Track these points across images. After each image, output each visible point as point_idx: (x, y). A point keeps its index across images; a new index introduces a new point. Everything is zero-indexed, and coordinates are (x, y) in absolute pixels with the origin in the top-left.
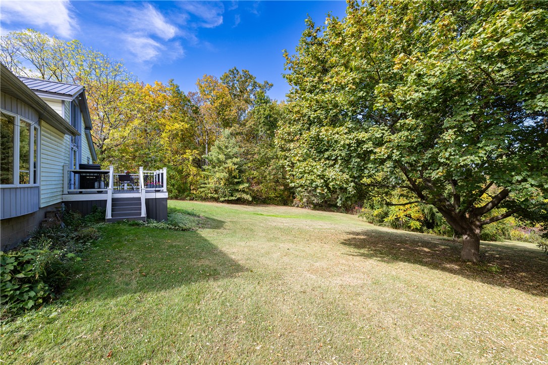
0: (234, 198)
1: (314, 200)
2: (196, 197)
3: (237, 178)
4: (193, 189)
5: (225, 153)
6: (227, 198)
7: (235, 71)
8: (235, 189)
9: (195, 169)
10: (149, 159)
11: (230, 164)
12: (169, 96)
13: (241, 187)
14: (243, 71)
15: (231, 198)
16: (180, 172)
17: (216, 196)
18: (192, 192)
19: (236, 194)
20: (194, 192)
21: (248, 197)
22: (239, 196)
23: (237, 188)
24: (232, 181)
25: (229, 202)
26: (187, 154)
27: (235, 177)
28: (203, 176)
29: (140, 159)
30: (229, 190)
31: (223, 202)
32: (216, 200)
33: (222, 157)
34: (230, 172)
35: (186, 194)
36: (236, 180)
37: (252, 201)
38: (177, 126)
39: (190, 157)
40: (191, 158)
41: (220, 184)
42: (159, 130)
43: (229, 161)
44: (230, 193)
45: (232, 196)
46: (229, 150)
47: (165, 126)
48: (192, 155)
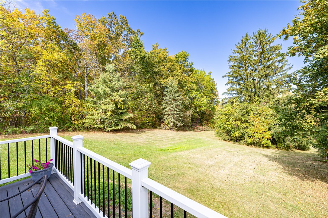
0: (119, 128)
1: (178, 124)
2: (78, 128)
3: (122, 109)
4: (75, 120)
5: (110, 86)
6: (113, 128)
7: (113, 16)
8: (120, 119)
9: (78, 100)
10: (21, 89)
11: (115, 96)
12: (45, 26)
13: (126, 117)
14: (121, 16)
15: (117, 128)
16: (61, 103)
17: (102, 126)
18: (74, 122)
19: (122, 123)
20: (76, 122)
21: (132, 126)
22: (124, 126)
23: (122, 118)
24: (118, 112)
25: (114, 131)
26: (68, 85)
27: (119, 108)
28: (85, 107)
29: (6, 88)
30: (115, 120)
31: (108, 131)
32: (102, 130)
33: (107, 90)
34: (116, 104)
35: (67, 125)
36: (121, 111)
37: (136, 129)
38: (56, 56)
39: (72, 88)
40: (73, 90)
41: (106, 115)
42: (32, 58)
43: (115, 94)
44: (115, 123)
45: (117, 125)
46: (114, 83)
47: (41, 55)
48: (73, 87)
